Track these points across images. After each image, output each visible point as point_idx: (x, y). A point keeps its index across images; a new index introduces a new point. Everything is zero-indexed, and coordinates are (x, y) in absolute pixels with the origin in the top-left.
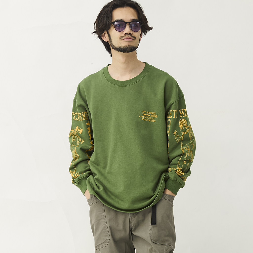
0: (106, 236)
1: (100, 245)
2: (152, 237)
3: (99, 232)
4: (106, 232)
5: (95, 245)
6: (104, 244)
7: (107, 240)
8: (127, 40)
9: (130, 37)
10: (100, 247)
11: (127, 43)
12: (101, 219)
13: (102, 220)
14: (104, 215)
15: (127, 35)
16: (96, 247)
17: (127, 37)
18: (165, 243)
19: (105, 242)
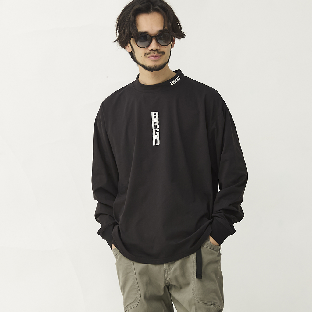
0: (136, 293)
1: (129, 306)
2: (195, 294)
3: (127, 289)
4: (135, 288)
5: (124, 305)
6: (134, 304)
7: (137, 299)
8: (153, 58)
9: (156, 54)
10: (129, 307)
11: (153, 62)
12: (130, 272)
13: (131, 274)
14: (133, 267)
15: (153, 52)
16: (125, 308)
17: (153, 54)
18: (212, 303)
19: (135, 301)
